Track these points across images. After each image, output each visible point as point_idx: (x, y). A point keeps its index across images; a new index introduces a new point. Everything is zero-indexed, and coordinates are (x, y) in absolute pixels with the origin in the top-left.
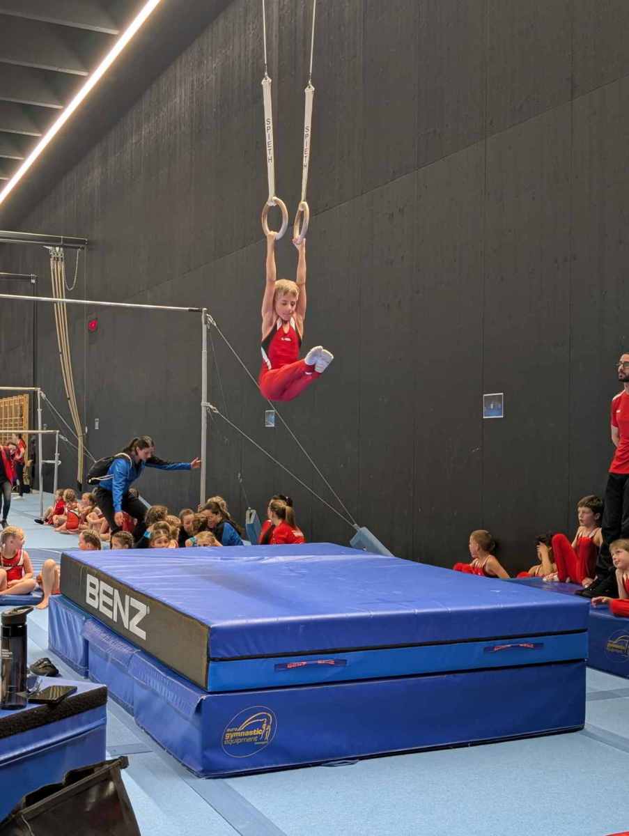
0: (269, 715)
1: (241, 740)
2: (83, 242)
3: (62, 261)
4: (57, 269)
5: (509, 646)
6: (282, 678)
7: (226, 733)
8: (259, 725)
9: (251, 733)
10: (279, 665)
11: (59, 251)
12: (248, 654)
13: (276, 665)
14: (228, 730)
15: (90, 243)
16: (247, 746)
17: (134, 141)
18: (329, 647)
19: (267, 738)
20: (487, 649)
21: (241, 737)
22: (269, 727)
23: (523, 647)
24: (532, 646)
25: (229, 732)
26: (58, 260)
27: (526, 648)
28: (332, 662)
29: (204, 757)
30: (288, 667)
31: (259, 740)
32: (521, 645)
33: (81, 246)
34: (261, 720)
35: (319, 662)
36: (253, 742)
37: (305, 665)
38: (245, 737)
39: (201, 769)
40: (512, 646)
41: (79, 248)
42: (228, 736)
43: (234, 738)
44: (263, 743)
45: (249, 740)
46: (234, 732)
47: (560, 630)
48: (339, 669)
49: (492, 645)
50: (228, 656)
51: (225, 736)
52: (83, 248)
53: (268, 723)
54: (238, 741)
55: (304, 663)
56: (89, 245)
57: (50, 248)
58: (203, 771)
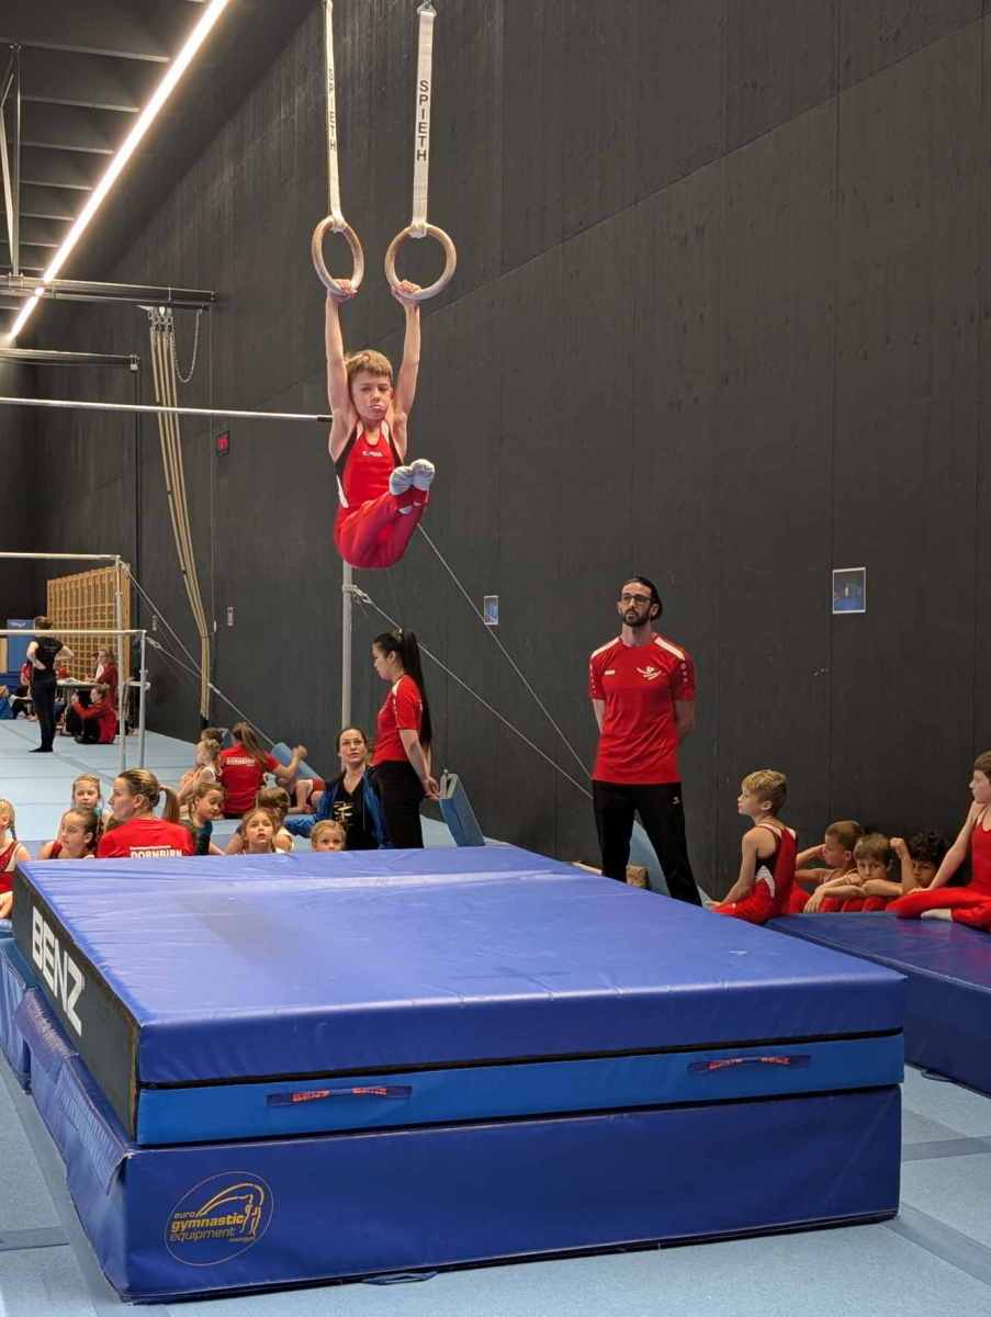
0: (260, 1189)
1: (203, 1234)
2: (206, 297)
3: (170, 331)
4: (163, 344)
5: (738, 1060)
6: (280, 1120)
7: (173, 1220)
8: (238, 1207)
9: (222, 1221)
10: (279, 1095)
11: (165, 313)
12: (214, 1076)
13: (270, 1097)
14: (177, 1215)
15: (217, 299)
16: (215, 1244)
17: (283, 116)
18: (376, 1063)
19: (253, 1230)
20: (693, 1067)
21: (202, 1229)
22: (258, 1211)
23: (768, 1062)
24: (786, 1061)
25: (179, 1220)
26: (163, 330)
27: (774, 1063)
28: (383, 1091)
29: (130, 1264)
30: (295, 1100)
31: (237, 1235)
32: (764, 1059)
33: (203, 304)
34: (242, 1198)
35: (356, 1091)
36: (225, 1238)
37: (329, 1096)
38: (209, 1228)
39: (126, 1285)
40: (744, 1062)
41: (199, 307)
42: (175, 1227)
43: (190, 1230)
44: (246, 1239)
45: (216, 1234)
46: (189, 1218)
47: (845, 1031)
48: (396, 1104)
49: (706, 1059)
50: (175, 1079)
51: (170, 1227)
52: (206, 308)
53: (256, 1203)
54: (195, 1236)
55: (326, 1093)
56: (217, 301)
57: (148, 308)
58: (129, 1290)
